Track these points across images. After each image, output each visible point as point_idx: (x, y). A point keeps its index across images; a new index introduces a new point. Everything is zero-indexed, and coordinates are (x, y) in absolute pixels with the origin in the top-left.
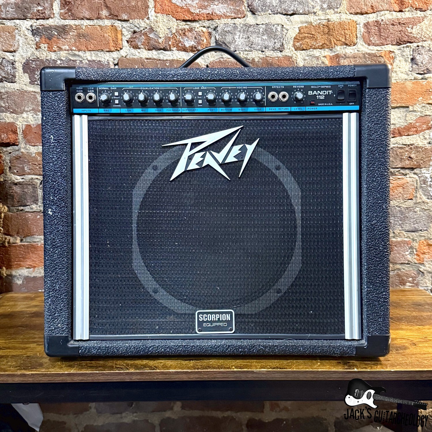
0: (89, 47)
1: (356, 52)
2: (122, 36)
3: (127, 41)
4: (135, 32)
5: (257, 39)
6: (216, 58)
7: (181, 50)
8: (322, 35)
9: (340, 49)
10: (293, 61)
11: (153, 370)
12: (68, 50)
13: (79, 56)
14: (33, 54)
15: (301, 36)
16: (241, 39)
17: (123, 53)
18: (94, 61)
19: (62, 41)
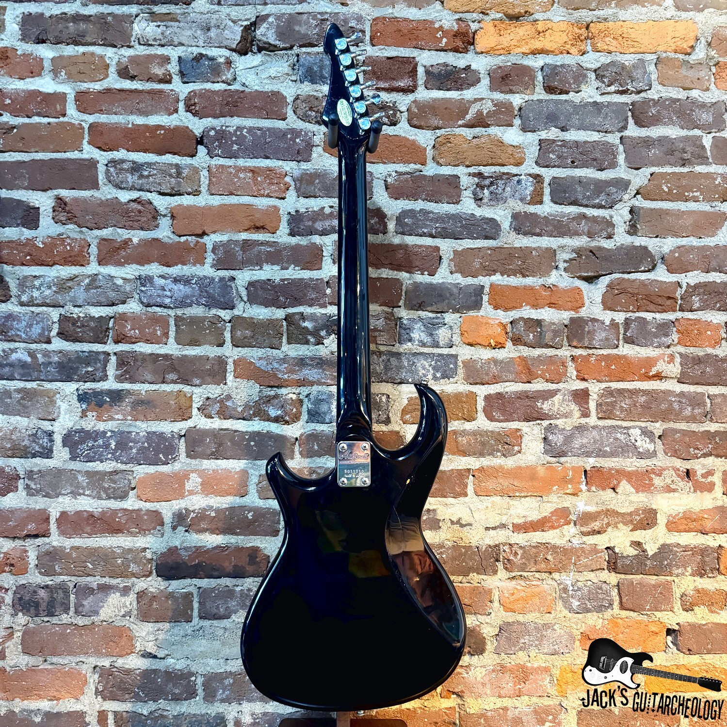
0: (149, 416)
1: (476, 428)
3: (198, 408)
4: (208, 398)
6: (309, 429)
7: (264, 420)
10: (401, 437)
12: (122, 420)
13: (135, 426)
14: (77, 423)
15: (411, 408)
18: (154, 432)
19: (115, 409)
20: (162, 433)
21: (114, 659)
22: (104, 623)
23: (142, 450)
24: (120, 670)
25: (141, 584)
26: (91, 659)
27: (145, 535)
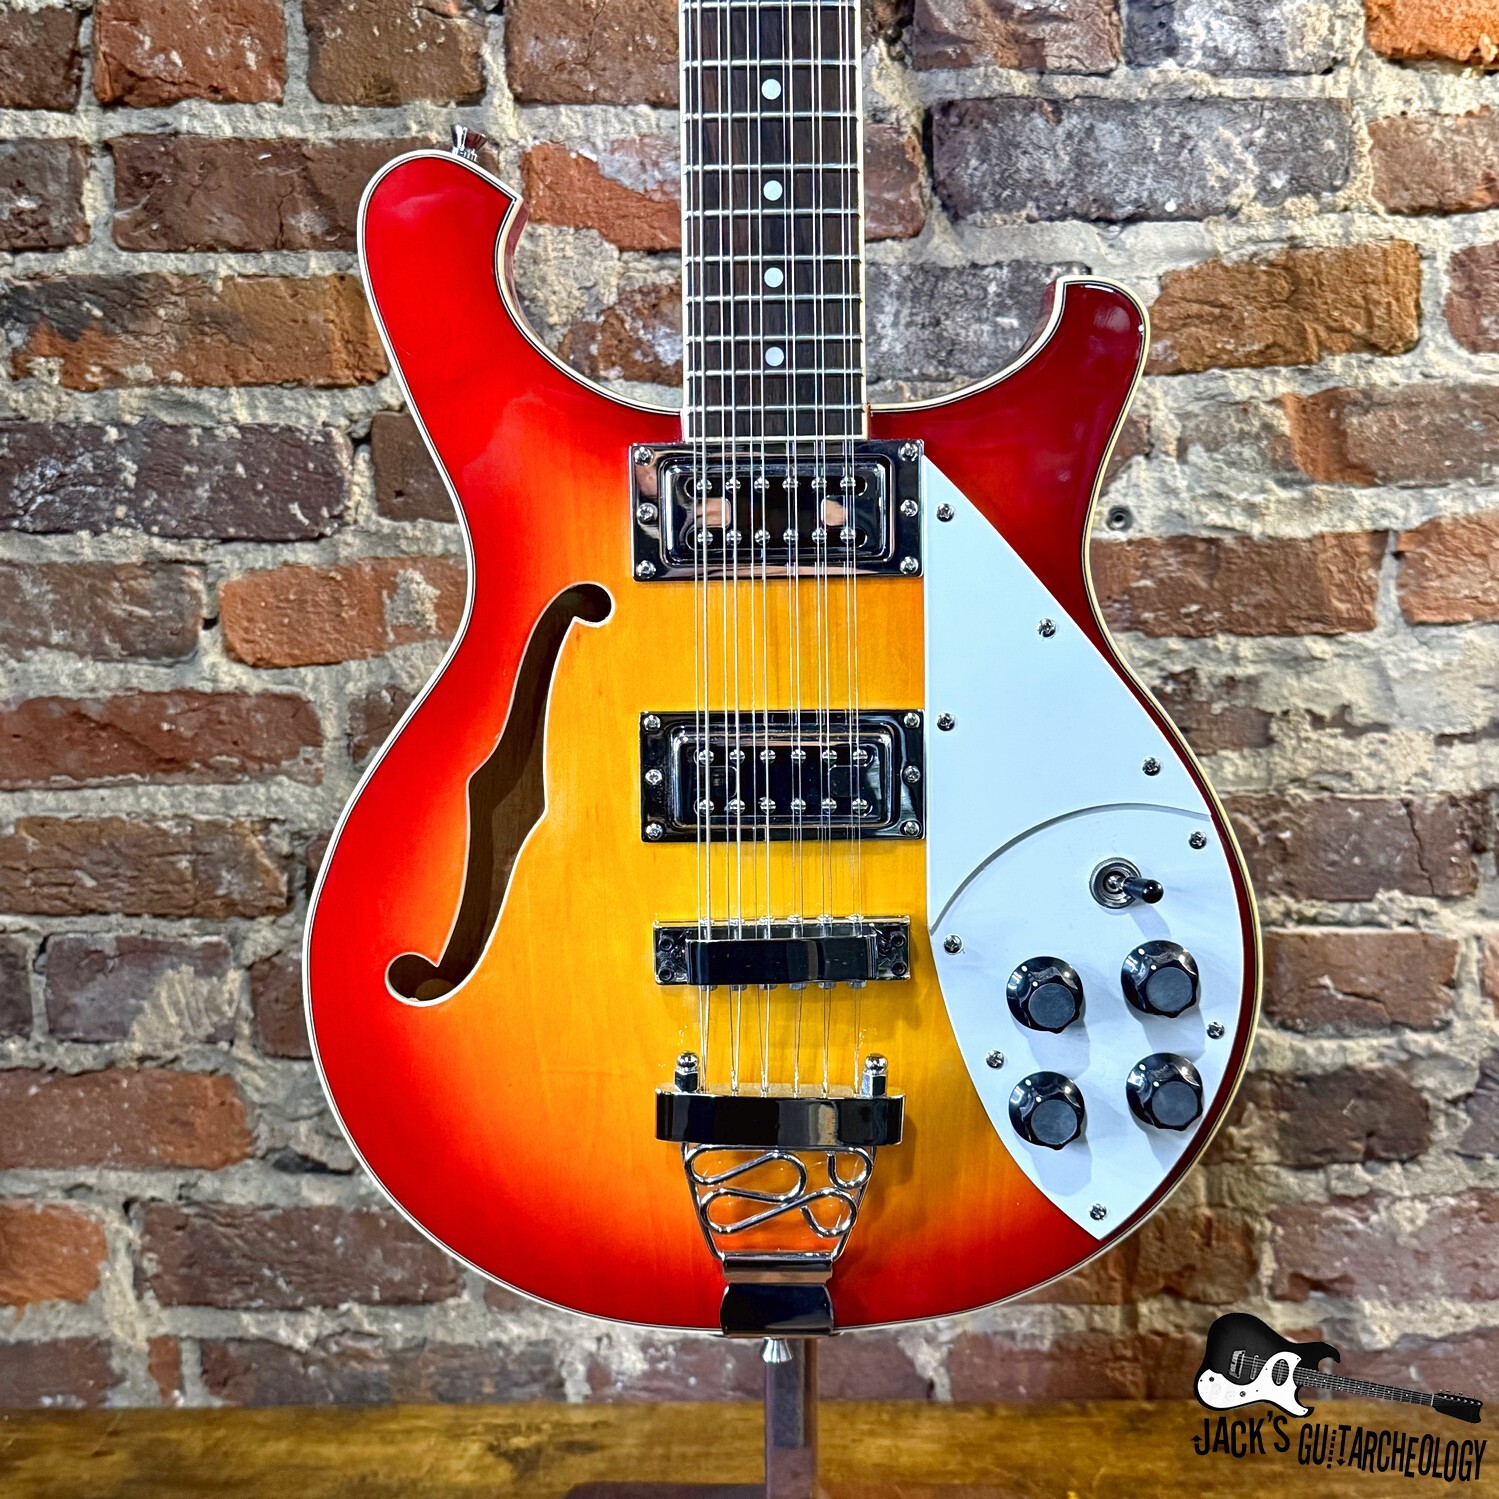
0: (242, 369)
1: (1417, 379)
5: (976, 326)
7: (640, 379)
8: (1264, 309)
9: (1341, 369)
12: (150, 384)
13: (198, 407)
15: (1169, 312)
16: (902, 328)
17: (390, 393)
18: (264, 427)
19: (125, 346)
20: (289, 429)
21: (192, 1176)
22: (148, 1064)
23: (228, 487)
24: (209, 1209)
25: (261, 937)
26: (112, 1177)
27: (262, 777)
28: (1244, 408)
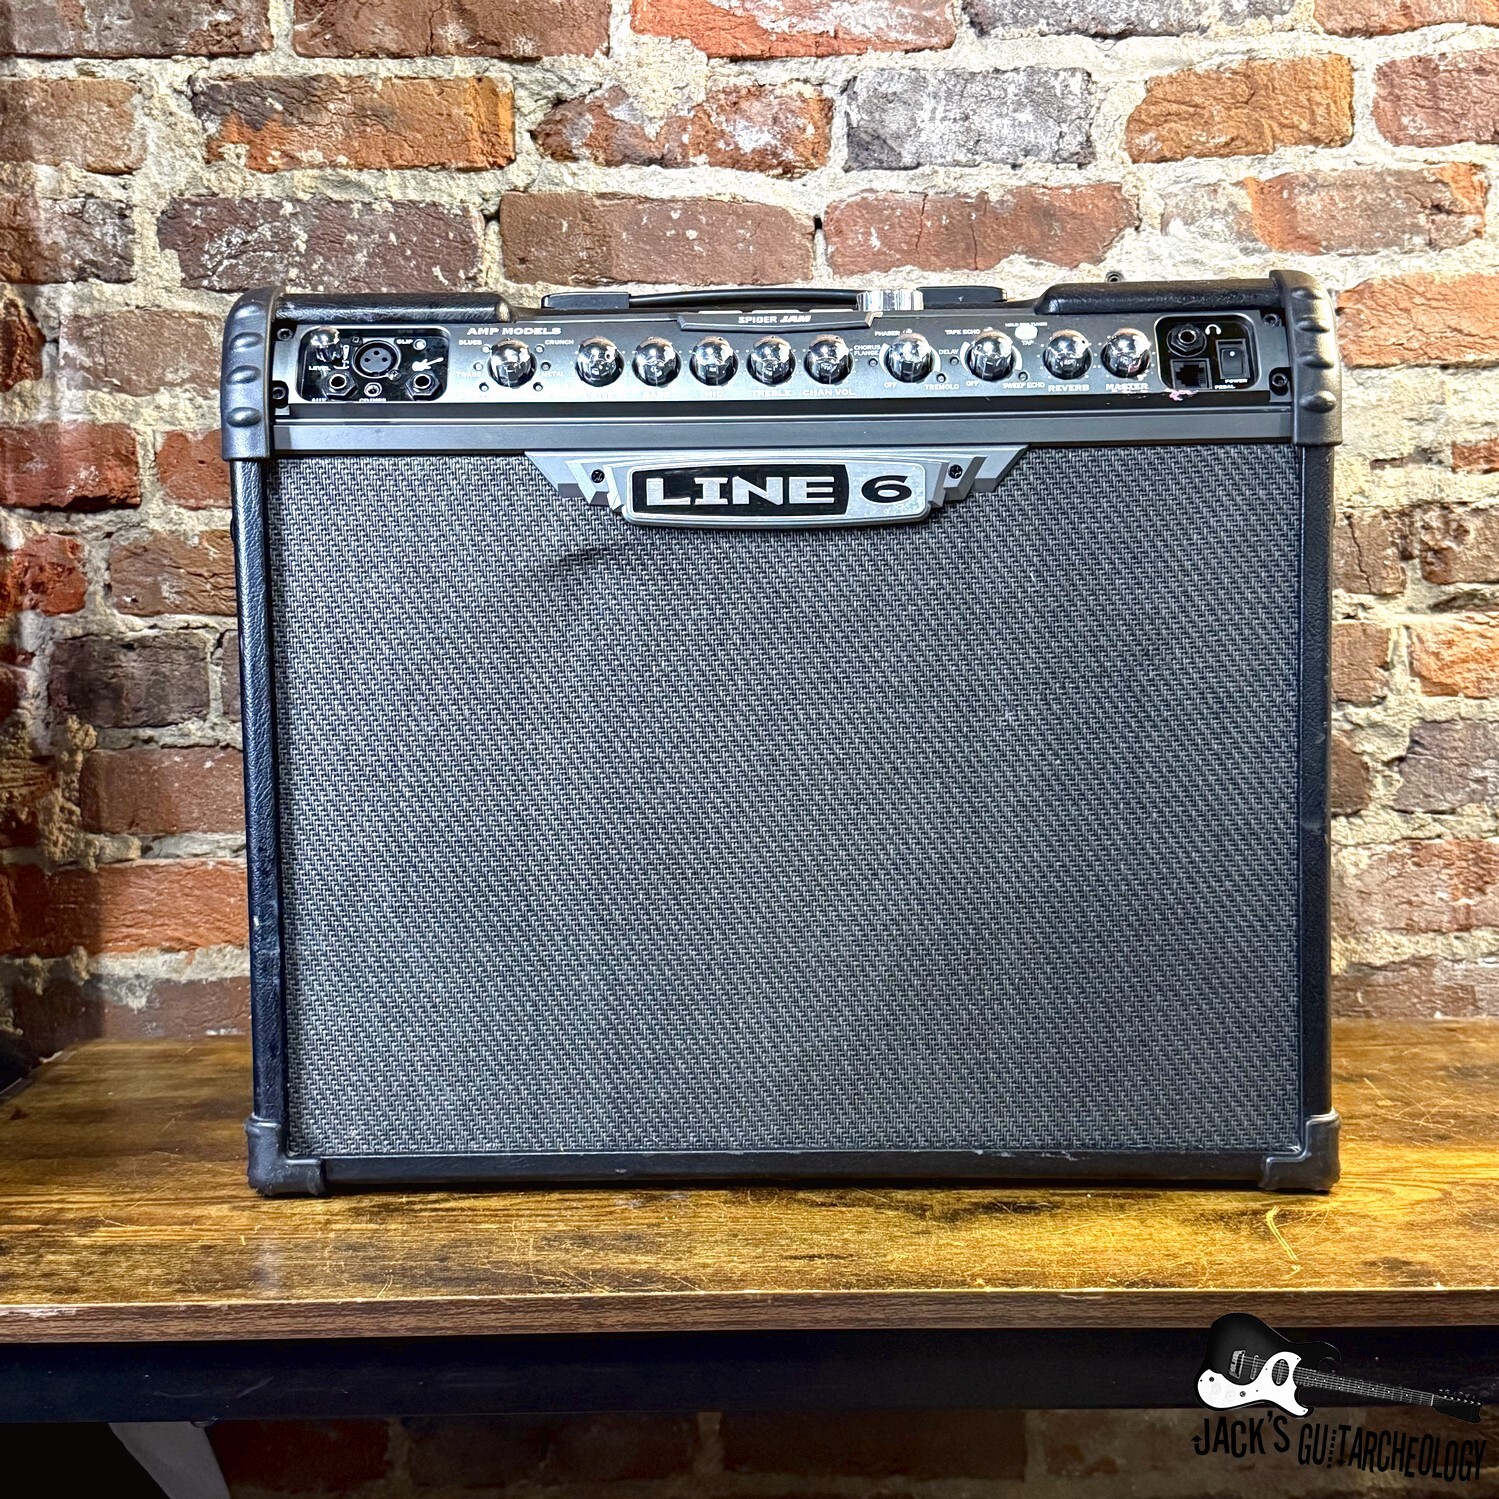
0: (396, 153)
1: (1352, 166)
2: (513, 116)
3: (531, 132)
4: (559, 101)
5: (998, 121)
6: (852, 190)
7: (722, 164)
8: (1229, 109)
9: (1292, 159)
10: (1126, 201)
11: (680, 1290)
13: (359, 186)
14: (195, 180)
15: (1154, 110)
16: (938, 122)
17: (517, 175)
18: (413, 203)
19: (301, 135)
20: (434, 204)
23: (383, 253)
28: (1214, 189)
